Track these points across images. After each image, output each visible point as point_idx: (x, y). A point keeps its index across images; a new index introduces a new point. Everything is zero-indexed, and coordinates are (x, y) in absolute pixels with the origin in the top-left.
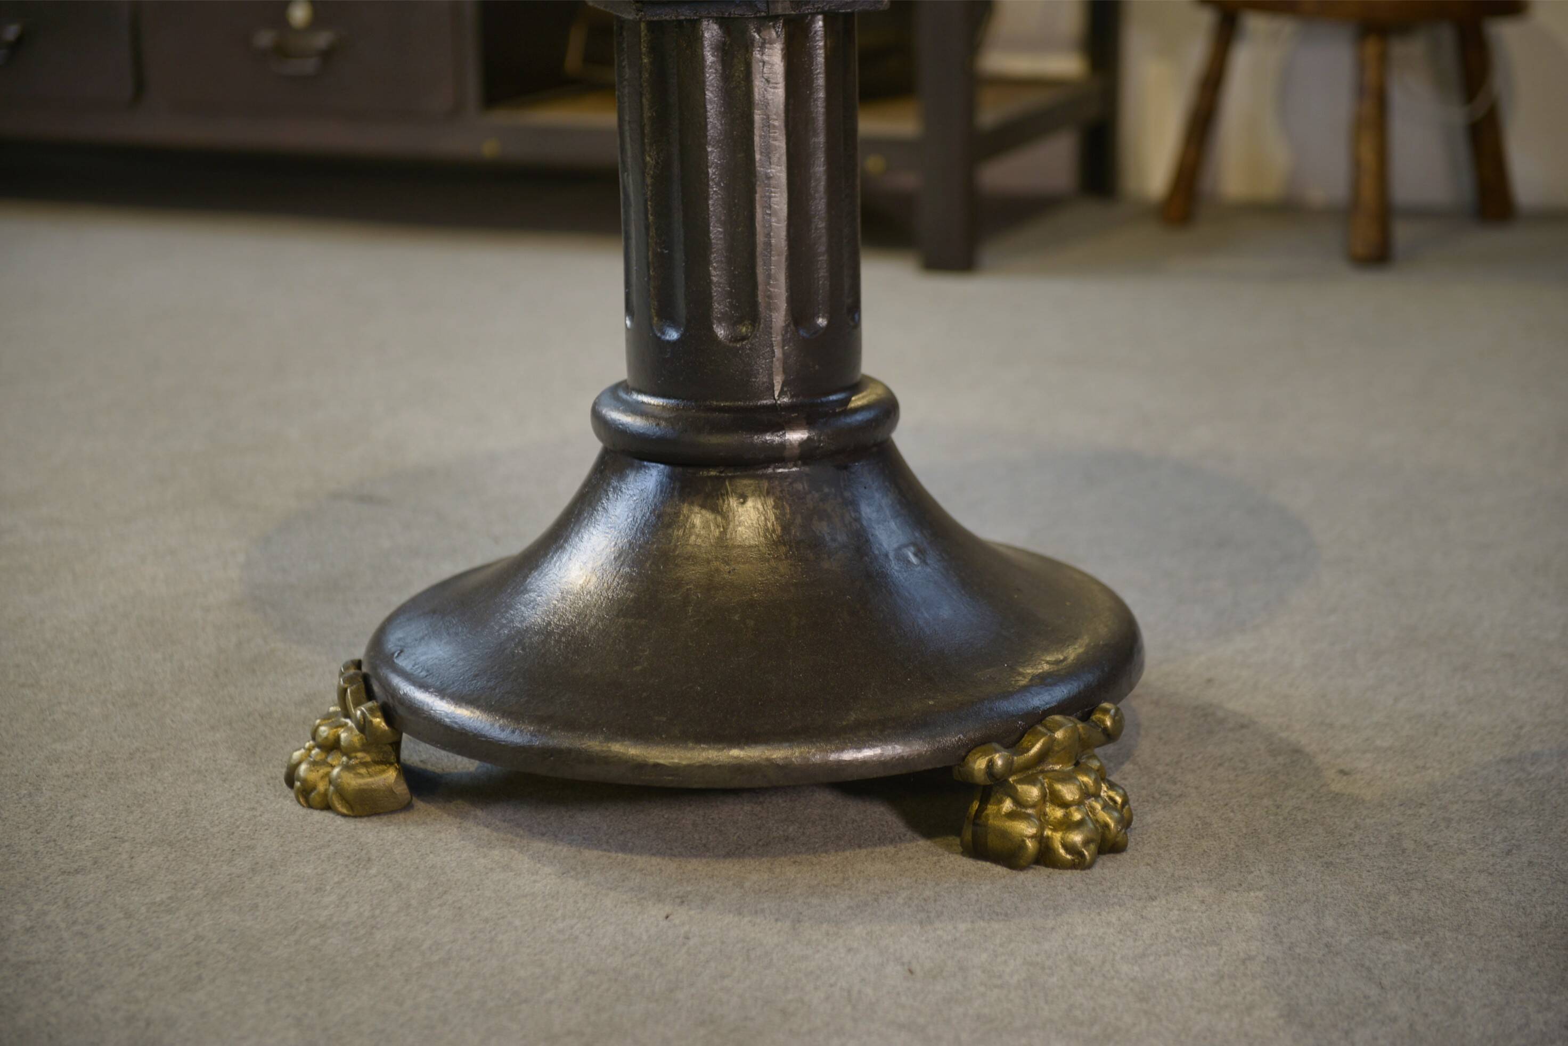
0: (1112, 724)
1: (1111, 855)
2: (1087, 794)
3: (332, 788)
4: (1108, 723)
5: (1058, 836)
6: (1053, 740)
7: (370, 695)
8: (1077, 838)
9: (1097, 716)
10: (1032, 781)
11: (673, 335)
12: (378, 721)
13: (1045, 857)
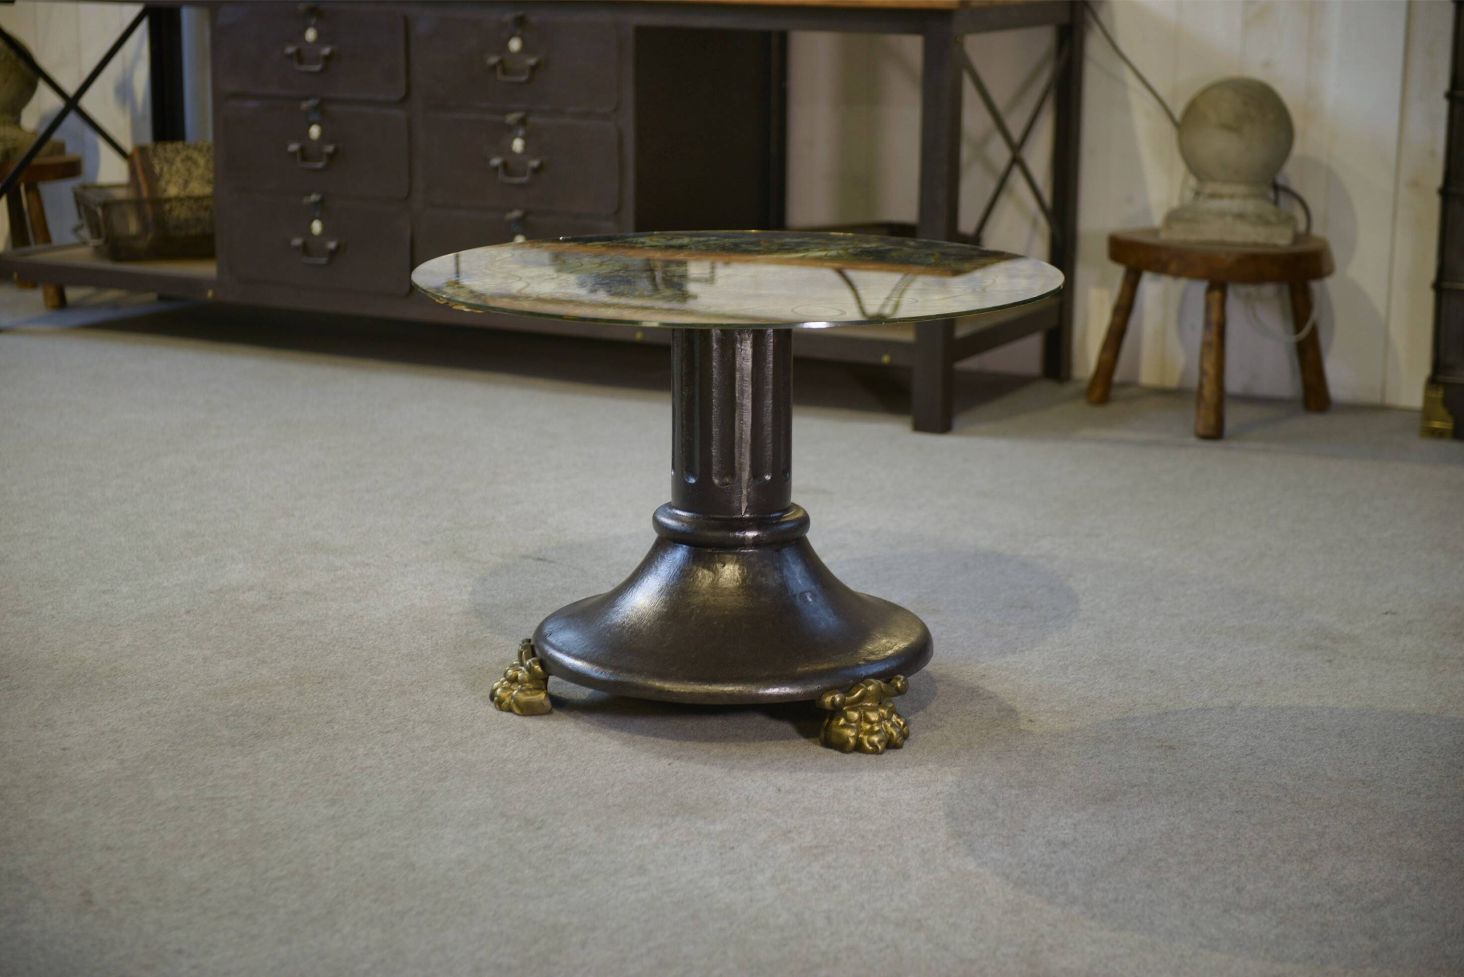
0: (901, 686)
1: (894, 750)
2: (882, 719)
3: (512, 701)
4: (899, 685)
5: (866, 738)
6: (867, 691)
7: (534, 655)
8: (875, 739)
9: (893, 681)
10: (855, 710)
11: (692, 481)
12: (537, 667)
13: (859, 747)
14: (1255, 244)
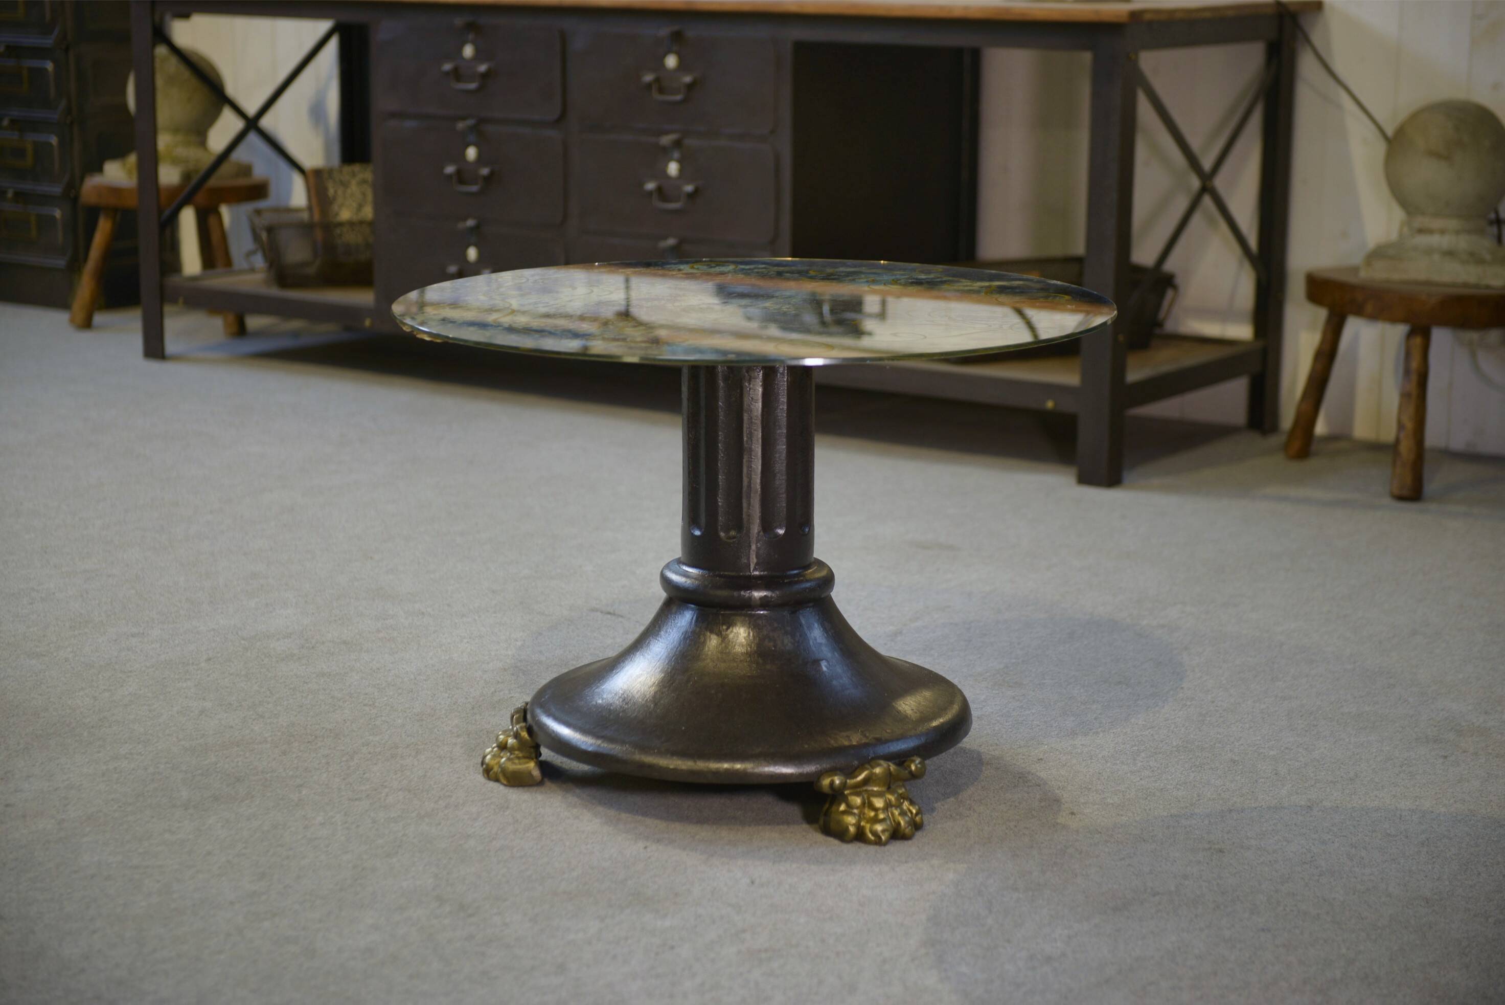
0: (915, 769)
1: (901, 841)
2: (888, 806)
3: (500, 770)
4: (913, 768)
5: (868, 826)
6: (873, 774)
7: (525, 720)
8: (879, 828)
9: (907, 764)
10: (858, 794)
11: (698, 533)
12: (524, 734)
13: (860, 837)
14: (1465, 285)
